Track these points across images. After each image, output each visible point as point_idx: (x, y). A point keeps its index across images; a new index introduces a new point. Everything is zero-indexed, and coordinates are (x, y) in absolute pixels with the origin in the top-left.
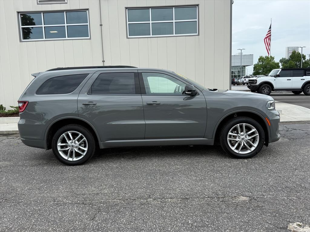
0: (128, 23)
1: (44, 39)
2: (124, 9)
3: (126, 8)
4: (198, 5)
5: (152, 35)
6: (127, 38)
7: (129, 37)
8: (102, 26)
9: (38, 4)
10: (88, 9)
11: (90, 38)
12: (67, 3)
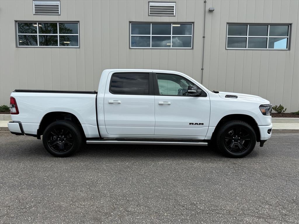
0: (228, 36)
1: (151, 47)
2: (226, 24)
3: (228, 23)
4: (291, 24)
5: (248, 48)
6: (226, 49)
7: (227, 48)
8: (205, 38)
9: (149, 16)
10: (193, 23)
11: (192, 48)
12: (175, 16)
